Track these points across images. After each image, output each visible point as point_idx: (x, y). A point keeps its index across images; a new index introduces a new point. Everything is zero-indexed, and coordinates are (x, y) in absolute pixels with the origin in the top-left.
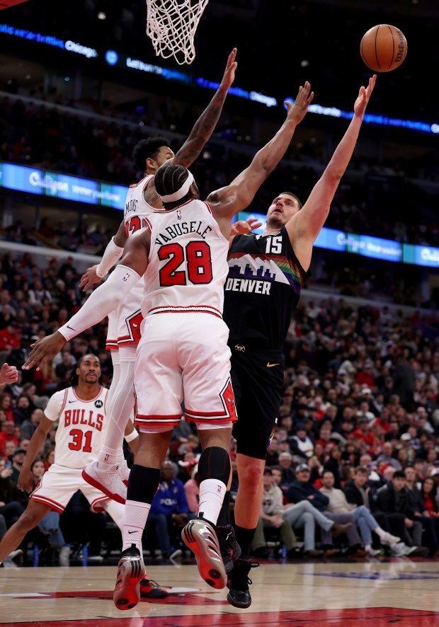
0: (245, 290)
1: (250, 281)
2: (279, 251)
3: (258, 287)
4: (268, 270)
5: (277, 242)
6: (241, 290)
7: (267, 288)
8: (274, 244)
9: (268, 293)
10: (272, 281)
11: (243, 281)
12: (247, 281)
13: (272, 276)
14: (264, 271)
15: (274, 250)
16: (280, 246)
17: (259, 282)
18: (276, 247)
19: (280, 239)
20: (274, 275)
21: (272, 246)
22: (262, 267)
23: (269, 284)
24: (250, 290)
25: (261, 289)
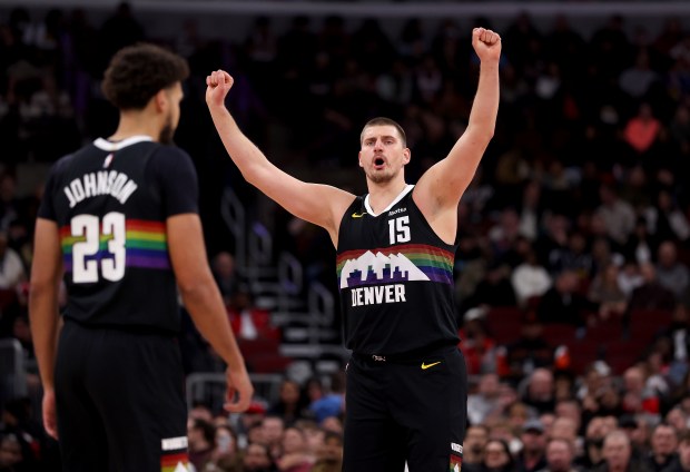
0: (372, 303)
1: (377, 288)
2: (408, 238)
3: (388, 294)
4: (397, 268)
5: (403, 225)
6: (367, 303)
7: (400, 293)
8: (400, 228)
9: (404, 299)
10: (405, 281)
11: (366, 289)
12: (372, 288)
13: (403, 276)
14: (393, 270)
15: (400, 238)
16: (407, 230)
17: (388, 288)
18: (403, 233)
19: (406, 219)
20: (406, 273)
21: (397, 233)
22: (388, 266)
23: (402, 287)
24: (379, 301)
25: (393, 297)
